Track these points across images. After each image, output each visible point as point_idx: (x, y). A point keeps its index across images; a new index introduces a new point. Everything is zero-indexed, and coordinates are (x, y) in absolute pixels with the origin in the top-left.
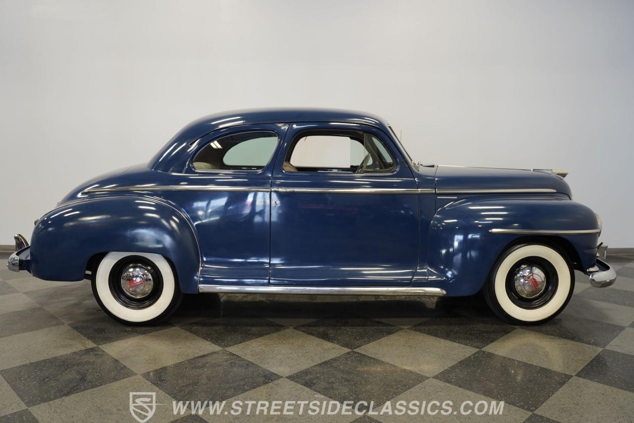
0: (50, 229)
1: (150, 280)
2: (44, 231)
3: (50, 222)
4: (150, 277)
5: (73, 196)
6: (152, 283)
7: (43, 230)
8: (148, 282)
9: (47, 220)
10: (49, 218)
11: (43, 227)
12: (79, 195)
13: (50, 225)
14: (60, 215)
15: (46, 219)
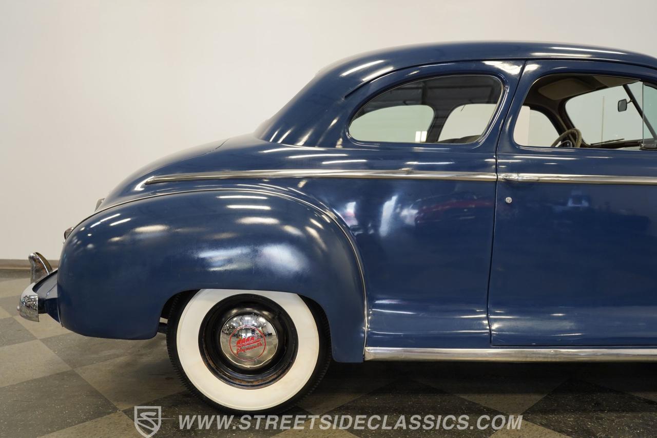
0: (90, 246)
1: (270, 334)
2: (82, 249)
3: (89, 235)
4: (270, 329)
5: (127, 189)
6: (275, 340)
7: (79, 246)
8: (268, 339)
9: (86, 232)
10: (88, 229)
11: (79, 242)
12: (139, 188)
13: (90, 240)
14: (102, 224)
15: (83, 229)
